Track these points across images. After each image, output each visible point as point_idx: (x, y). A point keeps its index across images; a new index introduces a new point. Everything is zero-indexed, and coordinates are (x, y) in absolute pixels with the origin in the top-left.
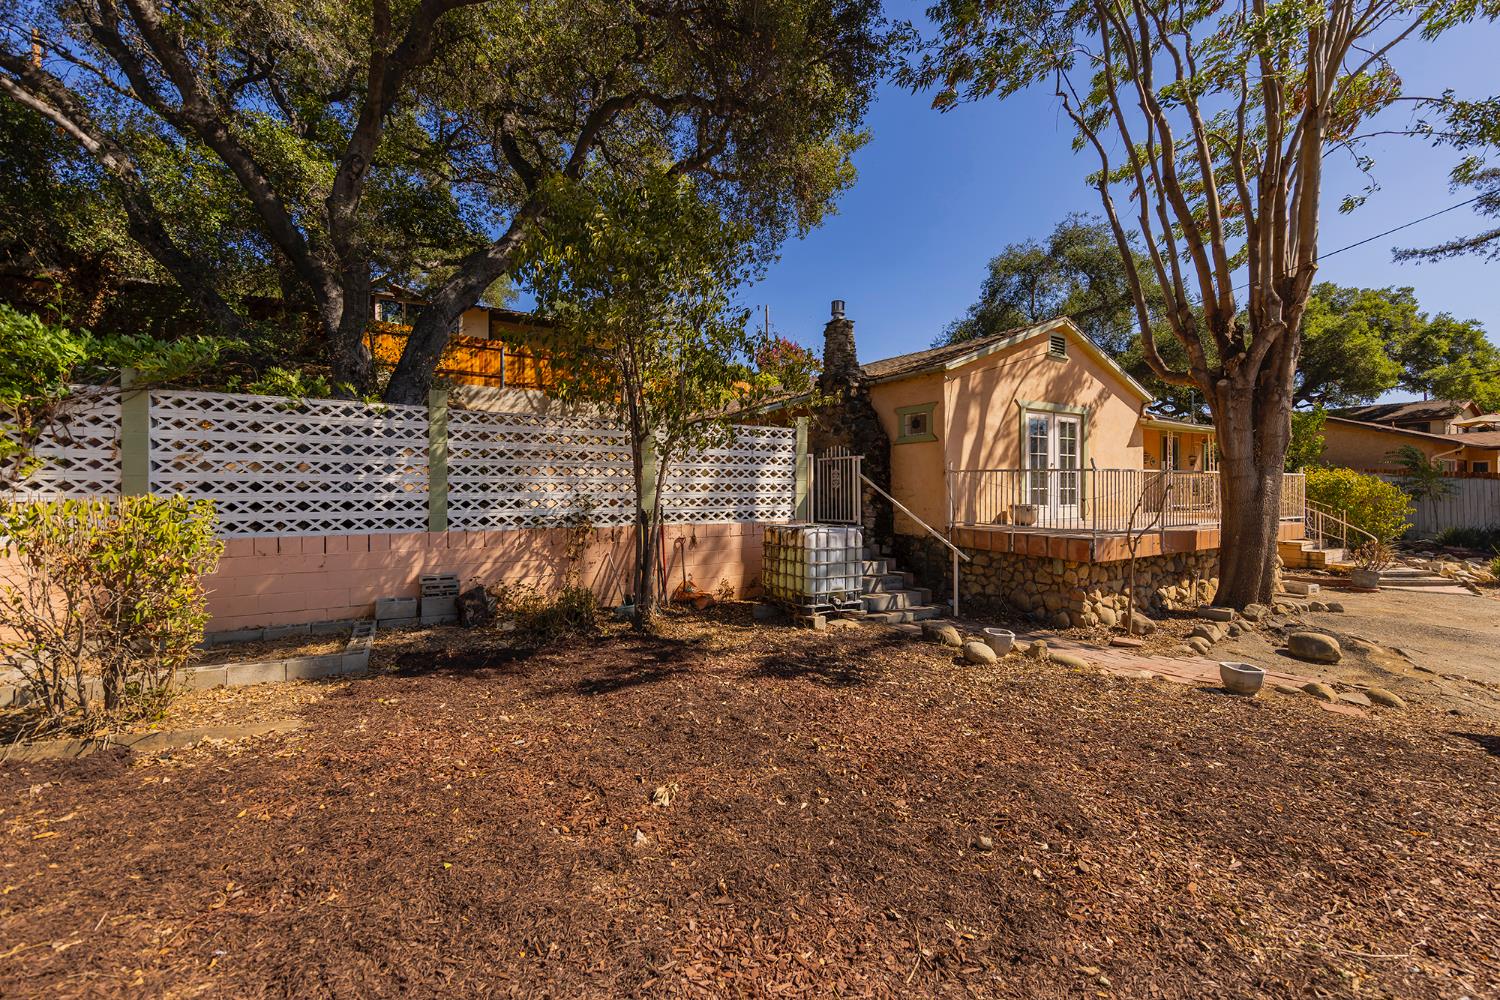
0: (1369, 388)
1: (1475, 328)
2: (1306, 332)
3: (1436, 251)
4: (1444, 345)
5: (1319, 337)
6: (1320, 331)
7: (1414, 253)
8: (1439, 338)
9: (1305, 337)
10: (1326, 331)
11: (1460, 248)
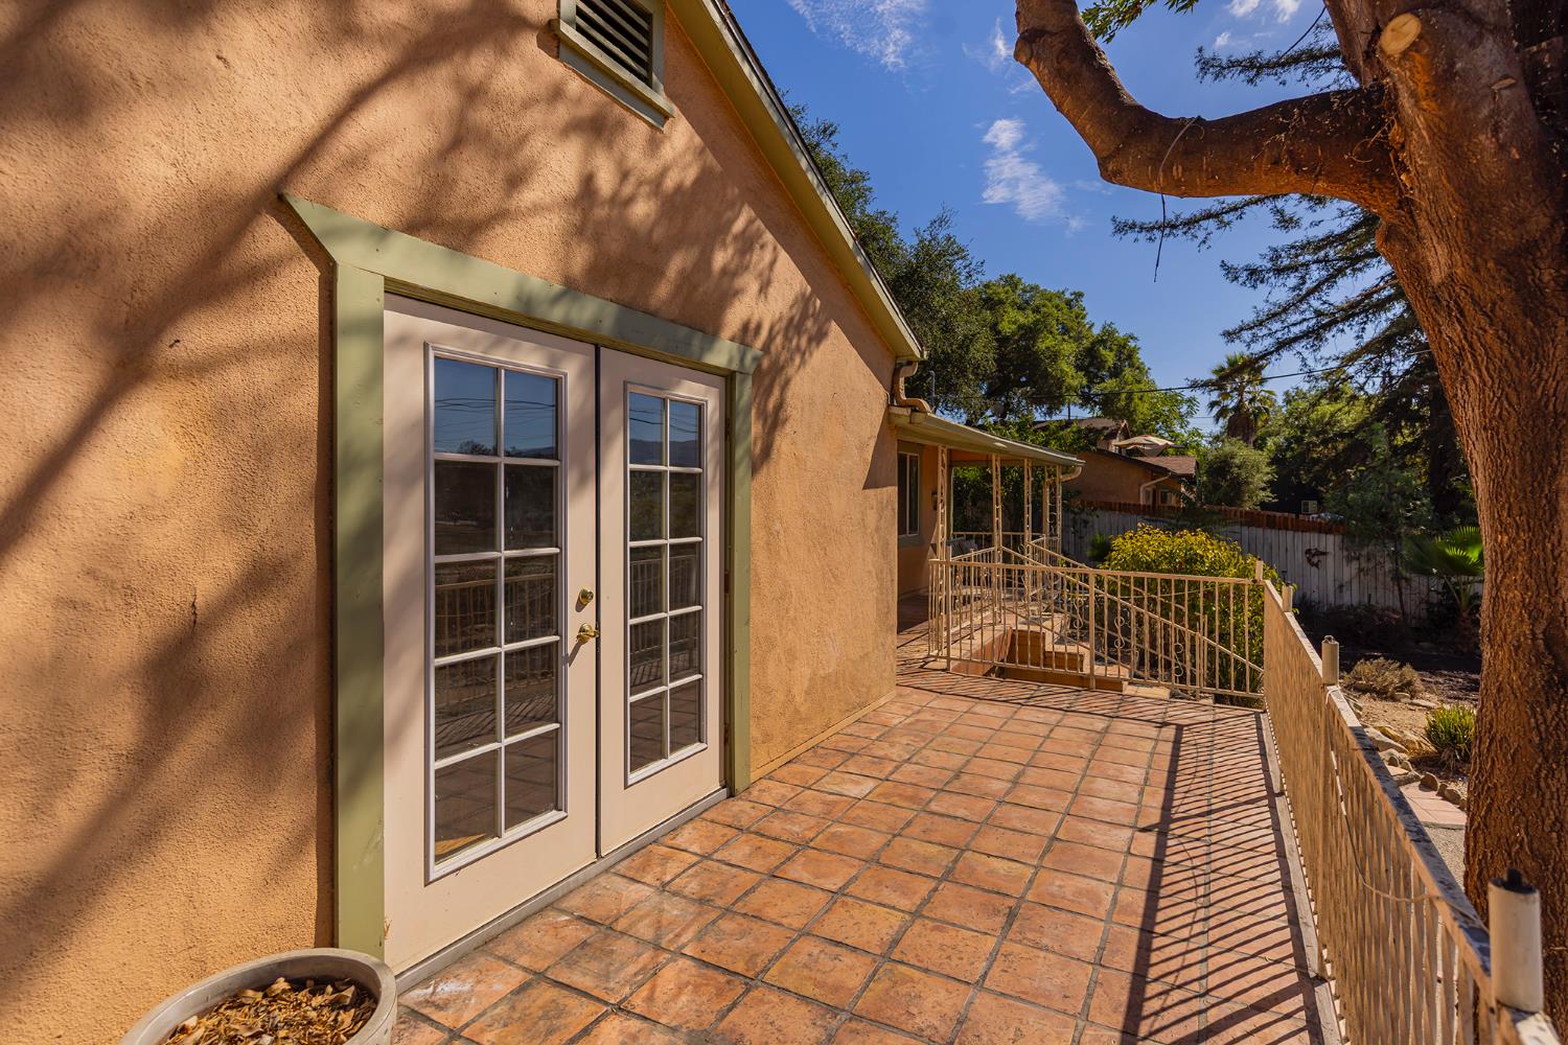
0: (1054, 401)
1: (1132, 344)
2: (1000, 327)
3: (1152, 228)
4: (1109, 357)
5: (1013, 334)
6: (1014, 327)
7: (1133, 226)
8: (1105, 348)
9: (999, 333)
10: (1021, 327)
11: (1174, 227)
